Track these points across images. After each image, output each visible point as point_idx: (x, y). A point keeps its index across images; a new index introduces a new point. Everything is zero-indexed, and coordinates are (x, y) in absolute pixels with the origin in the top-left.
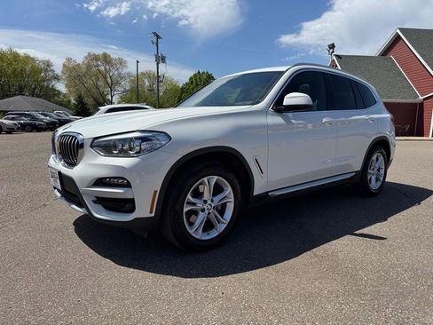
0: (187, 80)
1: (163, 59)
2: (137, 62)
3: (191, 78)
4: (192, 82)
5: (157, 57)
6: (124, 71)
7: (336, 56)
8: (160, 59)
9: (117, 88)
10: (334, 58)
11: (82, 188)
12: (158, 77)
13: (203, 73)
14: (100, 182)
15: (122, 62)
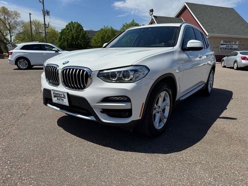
0: (65, 27)
1: (48, 13)
2: (30, 14)
3: (67, 26)
4: (68, 29)
5: (43, 11)
6: (19, 20)
7: (154, 16)
8: (46, 13)
9: (13, 31)
10: (153, 17)
11: (92, 104)
12: (45, 24)
13: (75, 22)
14: (106, 99)
15: (17, 14)
